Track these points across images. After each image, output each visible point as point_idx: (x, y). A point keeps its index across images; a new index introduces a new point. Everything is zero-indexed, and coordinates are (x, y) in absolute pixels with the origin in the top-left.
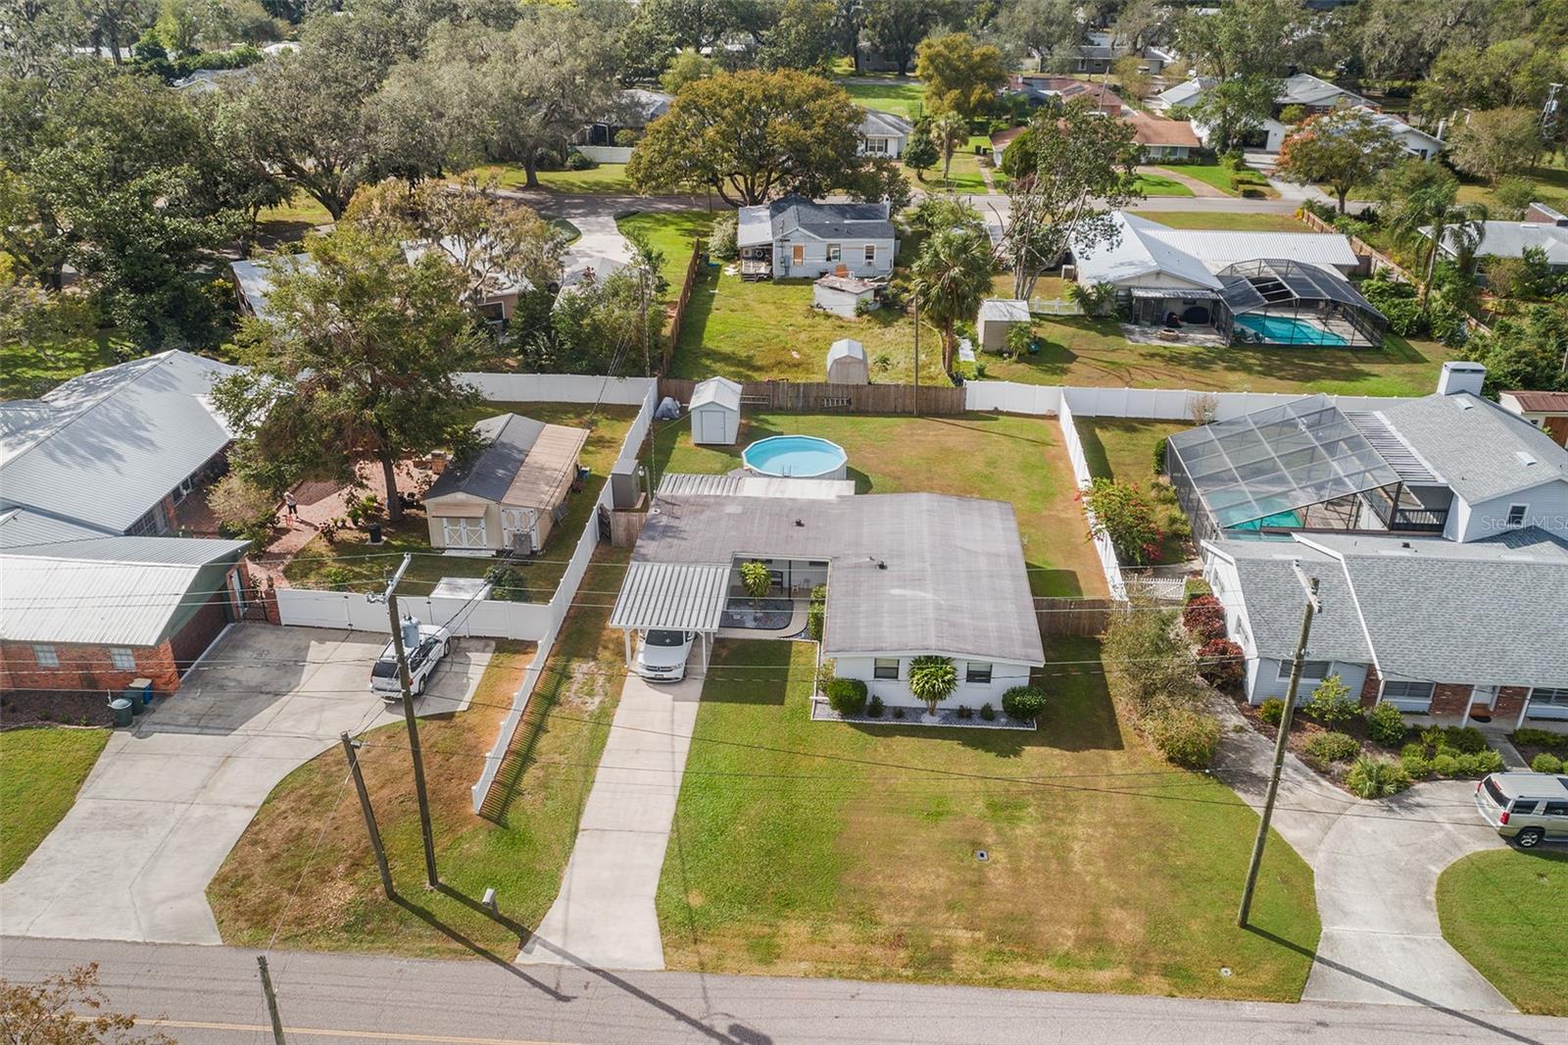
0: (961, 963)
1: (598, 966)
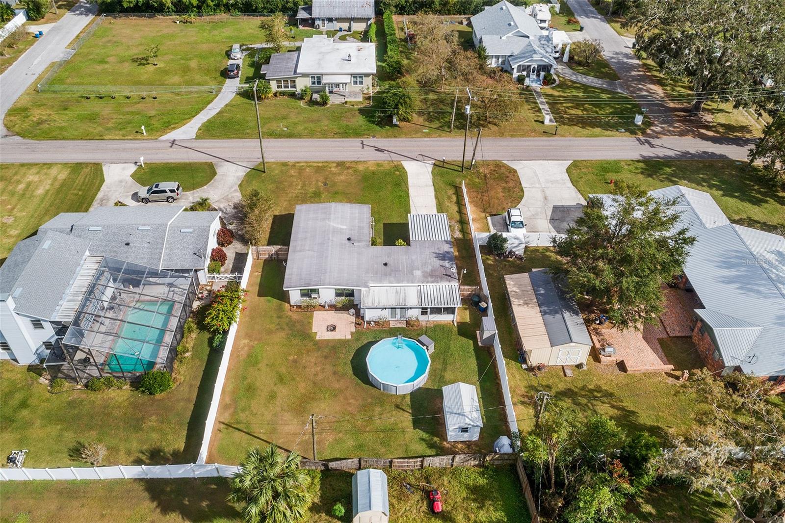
0: (334, 165)
1: (416, 161)
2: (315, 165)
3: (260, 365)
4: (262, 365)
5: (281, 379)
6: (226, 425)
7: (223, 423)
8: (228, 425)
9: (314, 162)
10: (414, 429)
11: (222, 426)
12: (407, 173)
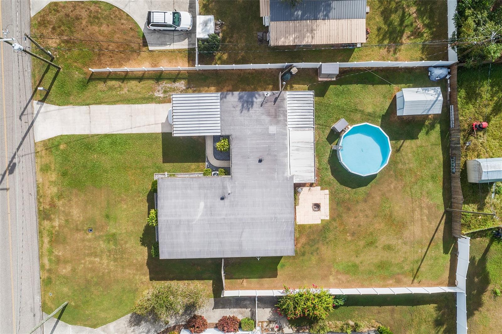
0: (46, 223)
1: (34, 124)
2: (46, 245)
3: (357, 262)
4: (357, 261)
5: (371, 244)
6: (414, 278)
7: (413, 280)
8: (415, 277)
9: (41, 248)
10: (418, 138)
11: (416, 281)
12: (62, 136)
